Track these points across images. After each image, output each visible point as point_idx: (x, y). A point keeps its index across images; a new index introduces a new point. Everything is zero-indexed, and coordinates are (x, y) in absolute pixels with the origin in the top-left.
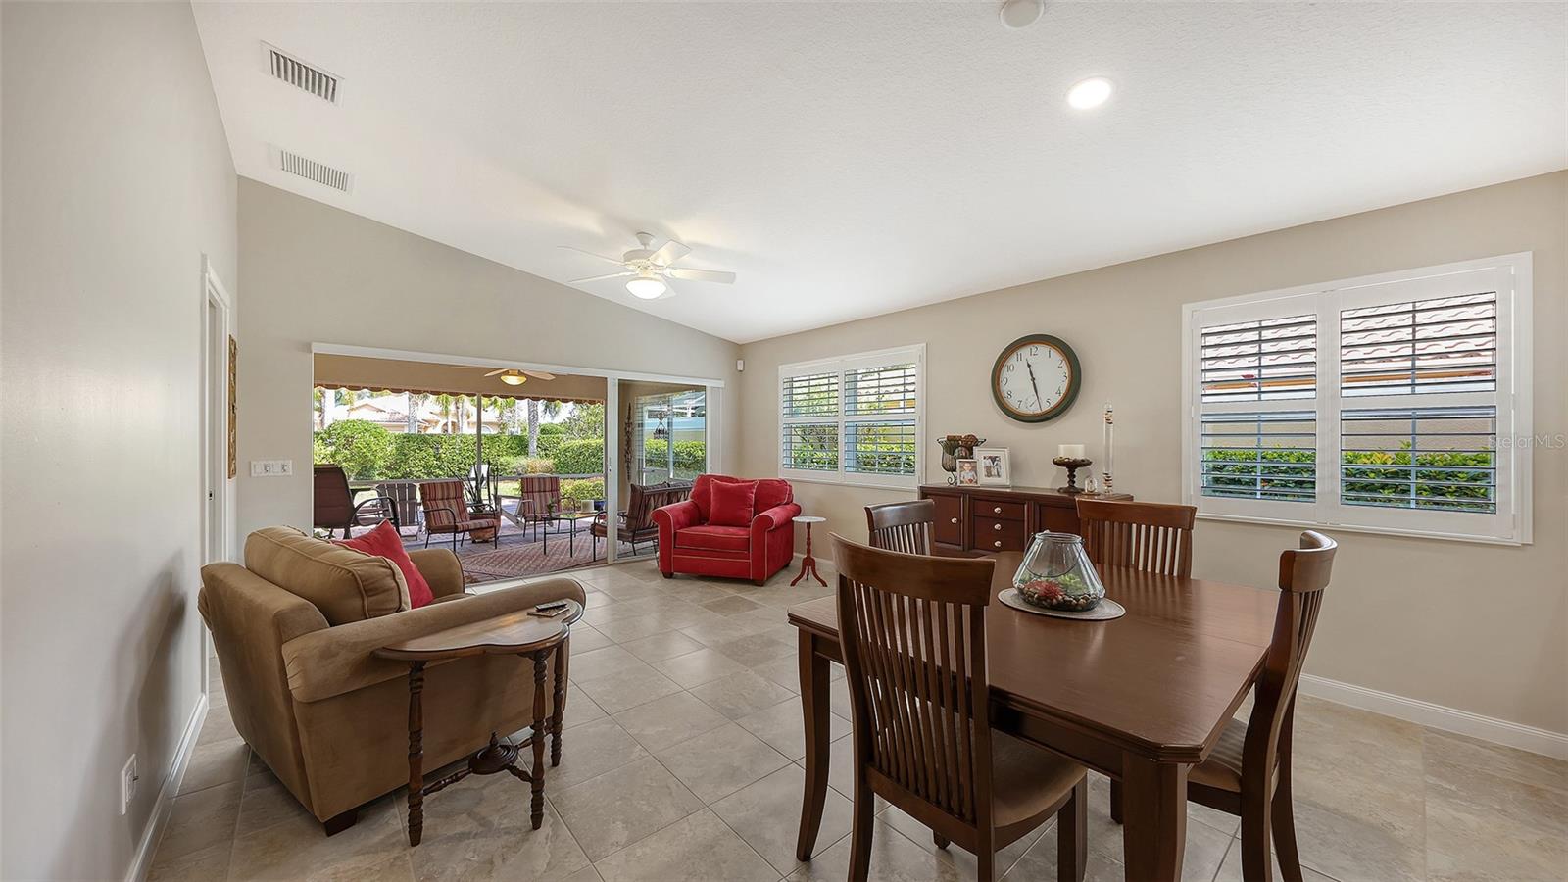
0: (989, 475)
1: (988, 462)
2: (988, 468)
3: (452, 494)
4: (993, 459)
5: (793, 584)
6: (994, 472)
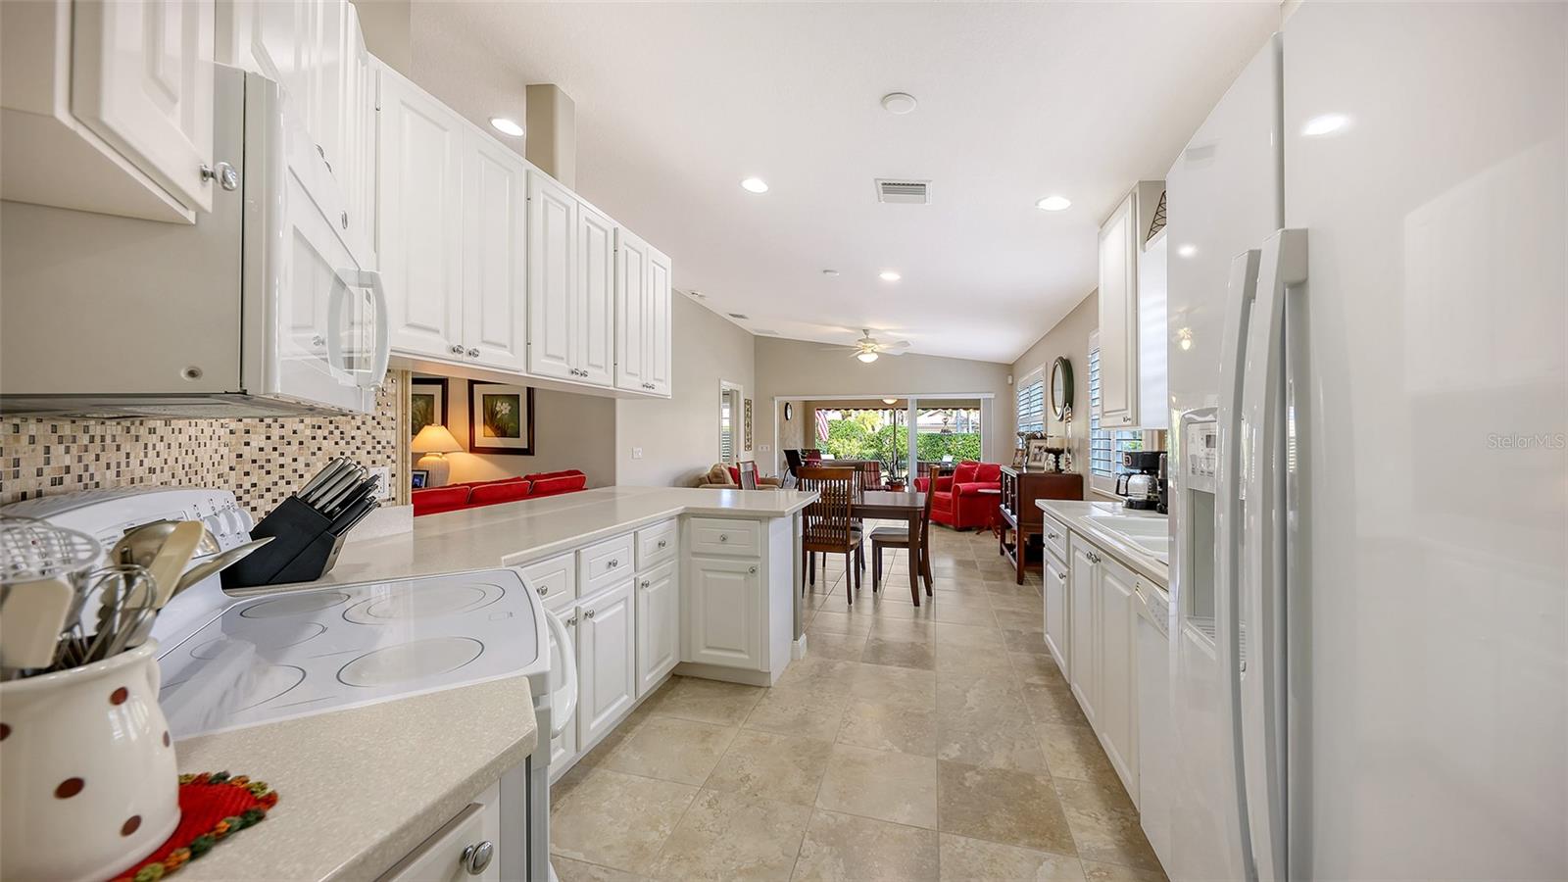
0: (1035, 460)
2: (1036, 455)
3: (873, 469)
5: (978, 534)
6: (1038, 458)
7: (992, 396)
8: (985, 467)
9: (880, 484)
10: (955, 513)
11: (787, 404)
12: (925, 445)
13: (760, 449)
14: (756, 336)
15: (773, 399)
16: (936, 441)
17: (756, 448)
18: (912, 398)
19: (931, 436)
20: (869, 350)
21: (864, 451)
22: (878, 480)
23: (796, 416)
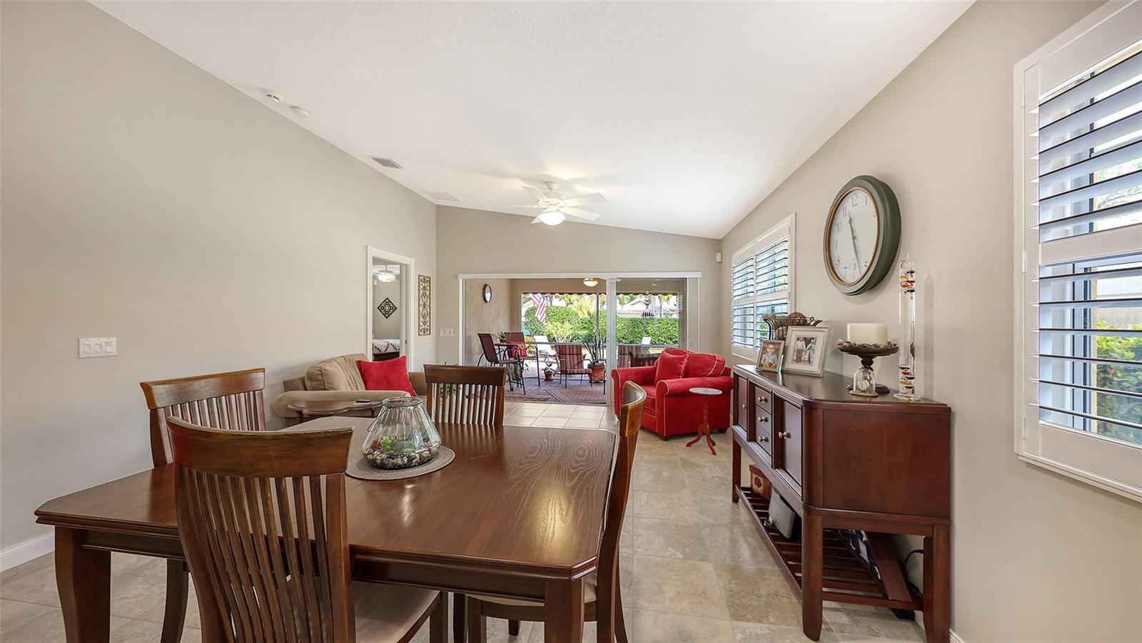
0: (799, 360)
1: (801, 344)
2: (799, 352)
3: (575, 352)
4: (808, 341)
5: (689, 445)
6: (805, 357)
7: (699, 275)
8: (695, 358)
9: (582, 367)
10: (660, 417)
11: (486, 286)
12: (628, 327)
13: (442, 332)
14: (437, 206)
15: (457, 277)
16: (638, 326)
17: (438, 331)
18: (611, 277)
19: (633, 320)
20: (553, 209)
21: (577, 332)
22: (580, 363)
23: (499, 298)
